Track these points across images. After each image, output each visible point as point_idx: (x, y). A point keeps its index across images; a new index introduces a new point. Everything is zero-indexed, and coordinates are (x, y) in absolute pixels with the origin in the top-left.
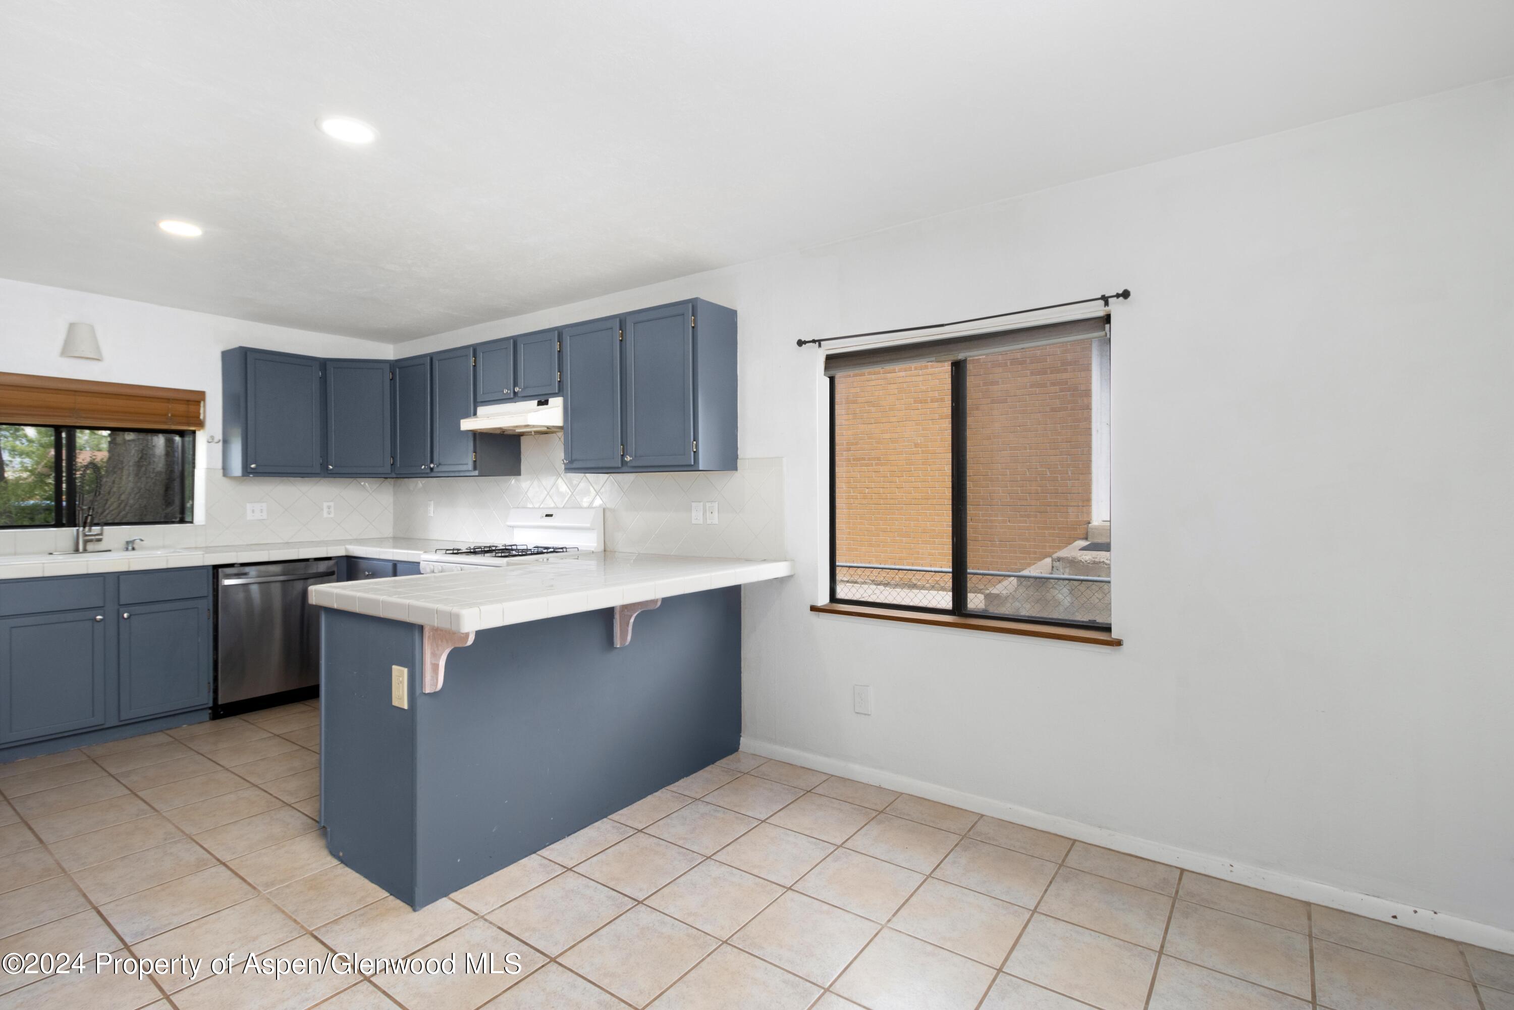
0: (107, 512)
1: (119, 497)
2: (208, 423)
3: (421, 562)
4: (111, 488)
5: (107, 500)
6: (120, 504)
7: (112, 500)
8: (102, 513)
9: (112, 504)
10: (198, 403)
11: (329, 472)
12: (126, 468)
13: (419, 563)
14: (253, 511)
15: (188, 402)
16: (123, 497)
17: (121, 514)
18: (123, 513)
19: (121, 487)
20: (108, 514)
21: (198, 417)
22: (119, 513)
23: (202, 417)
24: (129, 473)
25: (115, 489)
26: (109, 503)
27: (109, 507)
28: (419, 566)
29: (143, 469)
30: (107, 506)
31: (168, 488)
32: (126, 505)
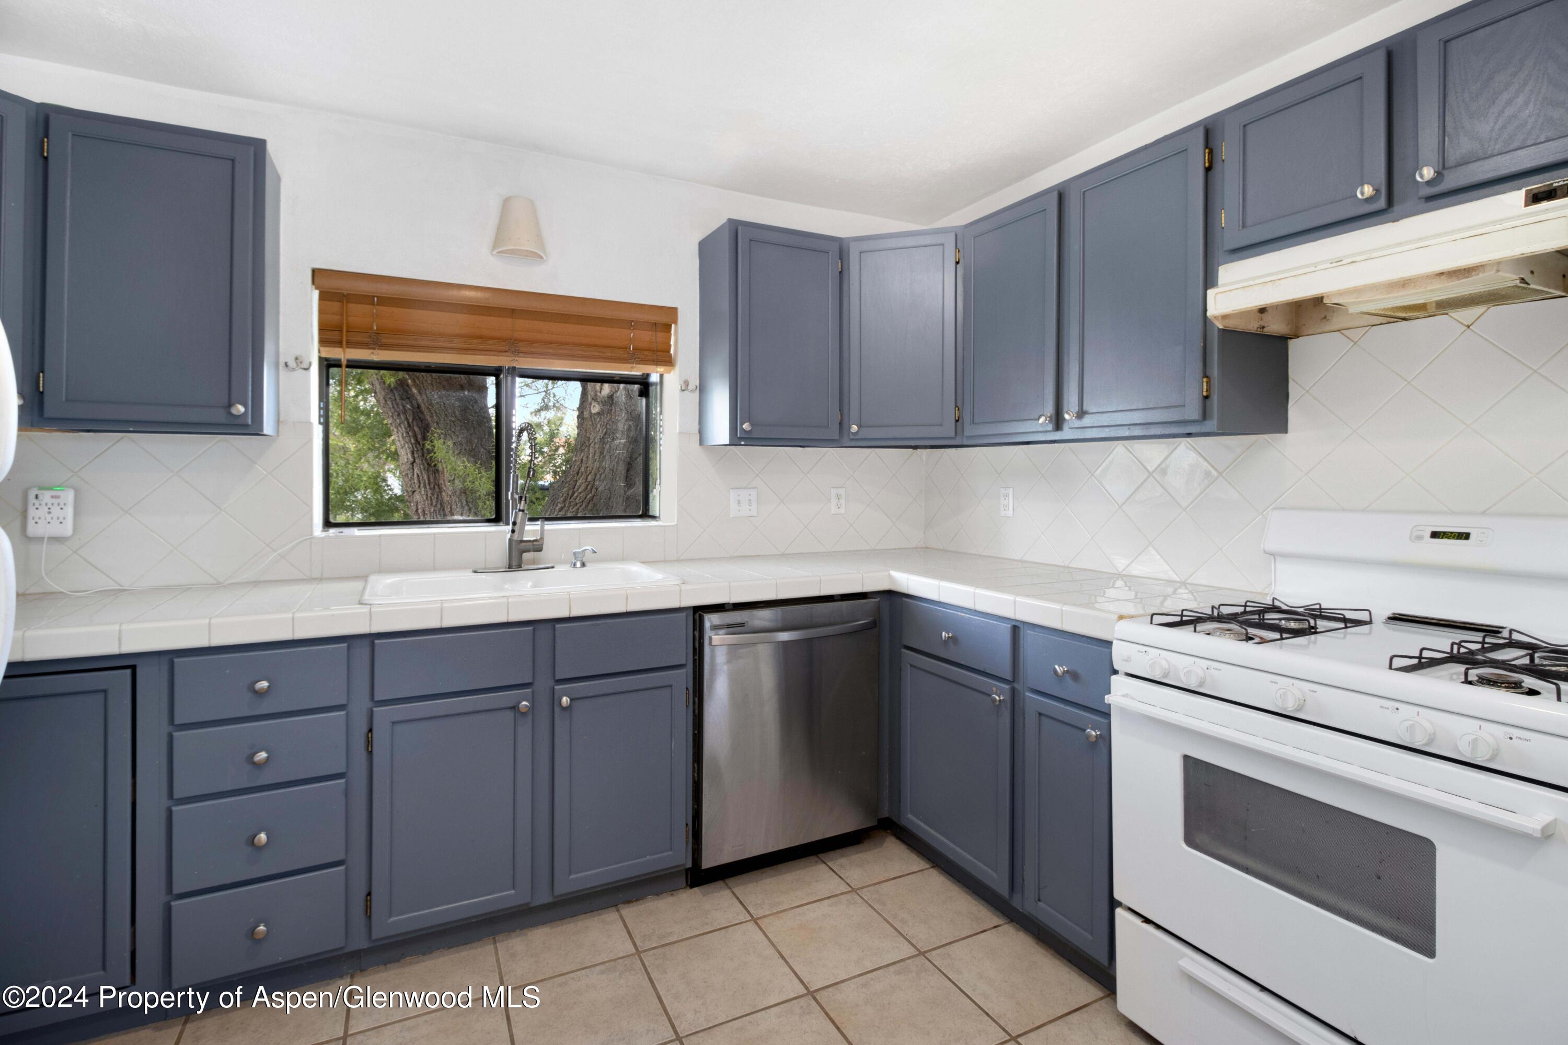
0: (576, 494)
1: (587, 479)
2: (680, 361)
3: (1115, 642)
4: (580, 469)
5: (576, 481)
6: (588, 485)
7: (580, 481)
8: (572, 496)
9: (580, 486)
10: (667, 328)
11: (852, 437)
12: (592, 445)
13: (1109, 644)
14: (739, 502)
15: (655, 326)
16: (590, 478)
17: (588, 497)
18: (590, 495)
19: (587, 467)
20: (577, 497)
21: (669, 351)
22: (587, 495)
23: (672, 352)
24: (595, 451)
25: (582, 469)
26: (578, 484)
27: (578, 489)
28: (1111, 648)
29: (608, 446)
30: (576, 487)
31: (629, 466)
32: (592, 487)
